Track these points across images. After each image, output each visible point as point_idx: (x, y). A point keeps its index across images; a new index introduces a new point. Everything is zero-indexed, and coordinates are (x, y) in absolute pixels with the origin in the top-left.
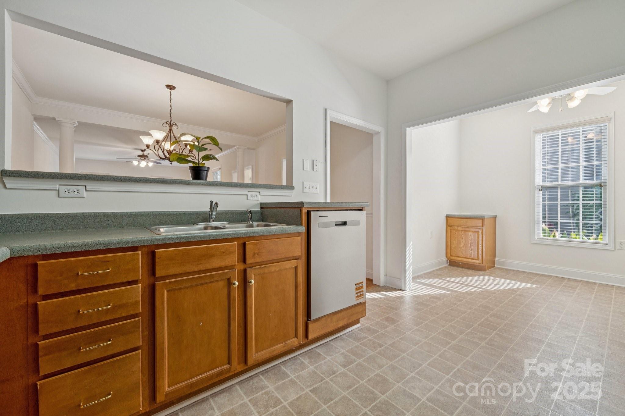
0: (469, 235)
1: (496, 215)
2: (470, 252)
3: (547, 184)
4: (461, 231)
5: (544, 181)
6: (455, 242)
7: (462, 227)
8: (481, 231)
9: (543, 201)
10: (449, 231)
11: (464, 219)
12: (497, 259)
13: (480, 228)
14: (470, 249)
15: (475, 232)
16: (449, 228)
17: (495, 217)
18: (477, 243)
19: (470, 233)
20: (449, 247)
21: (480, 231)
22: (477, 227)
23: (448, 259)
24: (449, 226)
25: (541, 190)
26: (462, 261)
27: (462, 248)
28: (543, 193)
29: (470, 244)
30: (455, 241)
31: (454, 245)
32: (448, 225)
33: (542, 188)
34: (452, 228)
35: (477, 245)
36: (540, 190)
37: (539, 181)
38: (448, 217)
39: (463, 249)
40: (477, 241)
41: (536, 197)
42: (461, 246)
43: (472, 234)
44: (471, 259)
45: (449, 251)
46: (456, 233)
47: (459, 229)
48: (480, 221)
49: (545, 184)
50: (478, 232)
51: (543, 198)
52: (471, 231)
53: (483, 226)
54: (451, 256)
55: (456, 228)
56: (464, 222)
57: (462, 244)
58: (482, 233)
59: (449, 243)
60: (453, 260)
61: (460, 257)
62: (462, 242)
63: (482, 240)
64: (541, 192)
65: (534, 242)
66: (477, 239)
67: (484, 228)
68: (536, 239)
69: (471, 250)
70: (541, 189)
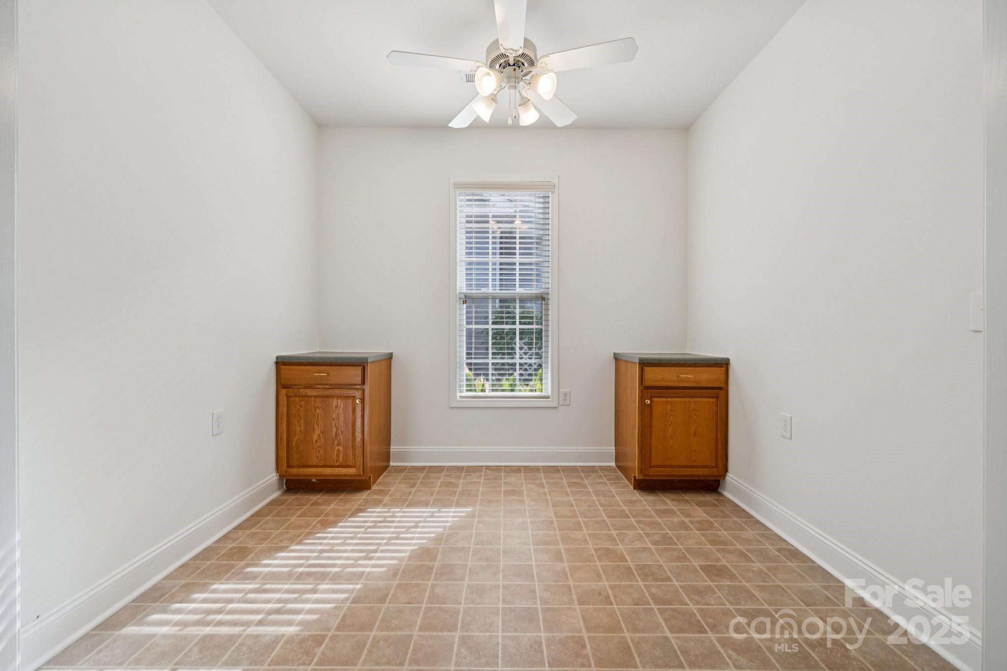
0: (334, 408)
1: (392, 354)
2: (336, 451)
3: (474, 291)
4: (313, 399)
5: (469, 286)
6: (298, 428)
7: (317, 386)
8: (360, 393)
9: (468, 323)
10: (283, 399)
11: (322, 368)
12: (394, 448)
13: (357, 387)
14: (336, 442)
15: (348, 397)
16: (284, 391)
17: (389, 357)
18: (350, 425)
19: (335, 402)
20: (285, 444)
21: (358, 394)
22: (351, 386)
23: (281, 477)
24: (285, 387)
25: (466, 303)
26: (318, 475)
27: (316, 441)
28: (467, 307)
29: (334, 429)
30: (300, 426)
31: (297, 437)
32: (282, 384)
33: (466, 299)
34: (291, 392)
35: (350, 430)
36: (463, 301)
37: (462, 286)
38: (282, 363)
39: (319, 444)
40: (350, 421)
41: (458, 315)
42: (315, 437)
43: (339, 403)
44: (339, 466)
45: (284, 454)
46: (301, 406)
47: (309, 392)
48: (358, 371)
49: (470, 292)
50: (354, 398)
51: (467, 318)
52: (338, 397)
53: (363, 383)
54: (289, 466)
55: (303, 391)
56: (320, 374)
57: (318, 431)
58: (363, 400)
59: (285, 434)
60: (295, 476)
61: (312, 466)
62: (316, 426)
63: (363, 416)
64: (465, 305)
65: (454, 405)
66: (350, 415)
67: (367, 387)
68: (458, 398)
69: (339, 444)
70: (466, 301)
